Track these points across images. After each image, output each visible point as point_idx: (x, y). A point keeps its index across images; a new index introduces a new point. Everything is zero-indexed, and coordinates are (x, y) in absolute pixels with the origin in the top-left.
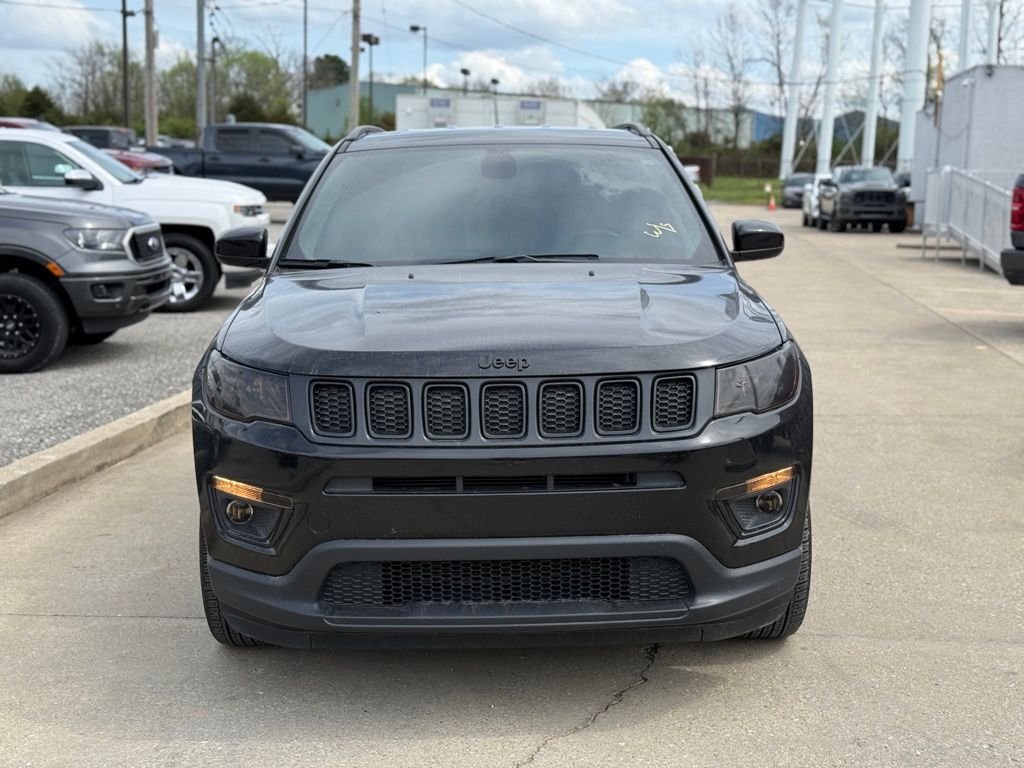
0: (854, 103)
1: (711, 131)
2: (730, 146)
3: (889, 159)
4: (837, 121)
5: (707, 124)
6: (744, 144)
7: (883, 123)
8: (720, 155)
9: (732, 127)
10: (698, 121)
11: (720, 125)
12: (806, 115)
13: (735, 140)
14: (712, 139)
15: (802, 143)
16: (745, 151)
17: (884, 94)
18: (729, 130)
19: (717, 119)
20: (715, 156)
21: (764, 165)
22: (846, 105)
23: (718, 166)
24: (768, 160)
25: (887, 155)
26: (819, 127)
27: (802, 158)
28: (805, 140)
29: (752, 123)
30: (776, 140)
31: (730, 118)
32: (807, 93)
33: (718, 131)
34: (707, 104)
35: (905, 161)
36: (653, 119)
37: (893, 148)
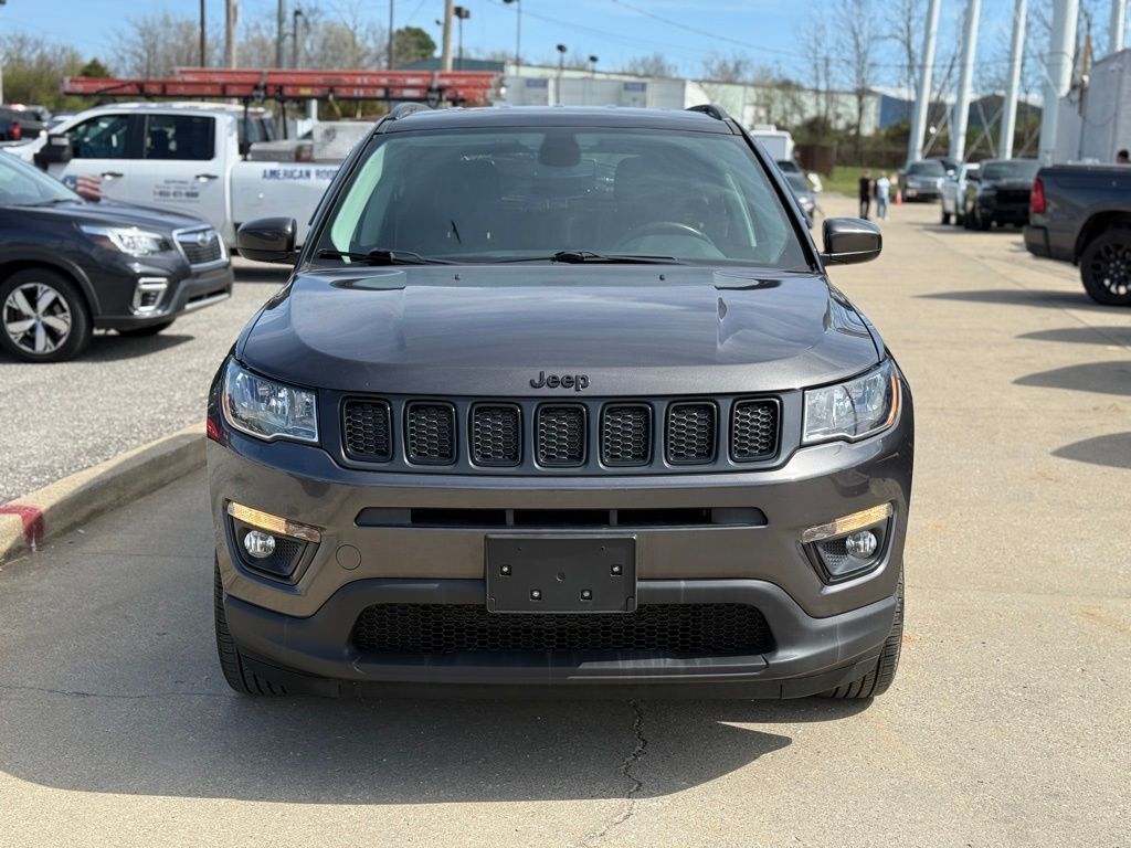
0: (991, 86)
1: (831, 116)
2: (853, 132)
3: (1030, 149)
4: (973, 106)
5: (827, 107)
6: (868, 130)
7: (1023, 108)
8: (840, 142)
9: (855, 111)
10: (818, 104)
11: (840, 110)
12: (938, 97)
13: (858, 126)
14: (833, 126)
15: (933, 130)
16: (868, 138)
17: (1025, 76)
18: (852, 115)
19: (838, 102)
20: (835, 143)
21: (889, 154)
22: (984, 88)
23: (838, 154)
24: (893, 148)
25: (1028, 144)
26: (953, 112)
27: (933, 147)
28: (936, 127)
29: (877, 108)
30: (904, 127)
31: (853, 101)
32: (941, 75)
33: (838, 116)
34: (828, 86)
35: (1047, 152)
36: (768, 102)
37: (1034, 136)
